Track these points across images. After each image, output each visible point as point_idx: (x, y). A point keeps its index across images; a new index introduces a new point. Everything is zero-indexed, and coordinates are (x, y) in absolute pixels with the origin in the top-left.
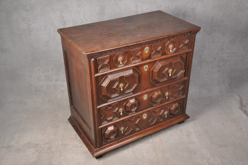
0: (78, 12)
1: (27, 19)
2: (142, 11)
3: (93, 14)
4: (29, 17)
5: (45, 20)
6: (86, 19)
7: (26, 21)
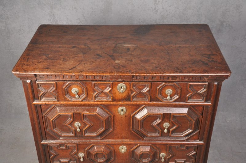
0: (74, 8)
1: (4, 16)
2: (163, 9)
3: (95, 12)
4: (7, 14)
5: (29, 18)
6: (85, 18)
7: (3, 19)
